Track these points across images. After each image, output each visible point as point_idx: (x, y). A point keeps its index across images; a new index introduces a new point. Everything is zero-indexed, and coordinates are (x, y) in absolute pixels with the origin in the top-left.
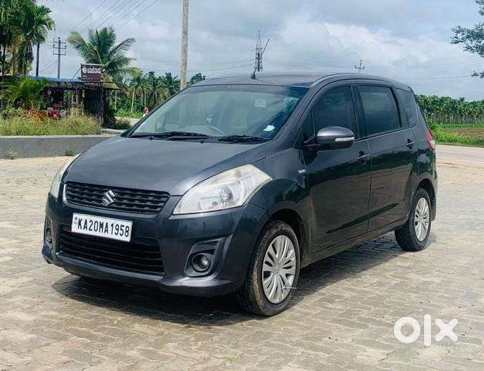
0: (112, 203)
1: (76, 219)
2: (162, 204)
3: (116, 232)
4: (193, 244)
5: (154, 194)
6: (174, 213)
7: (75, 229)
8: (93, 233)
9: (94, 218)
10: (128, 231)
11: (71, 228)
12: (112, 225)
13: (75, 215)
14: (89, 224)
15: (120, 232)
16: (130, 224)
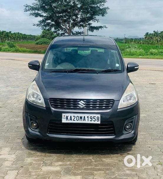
0: (85, 107)
1: (64, 116)
2: (111, 105)
3: (91, 120)
4: (126, 120)
5: (106, 101)
6: (118, 108)
7: (64, 121)
8: (76, 122)
9: (76, 115)
10: (98, 119)
11: (61, 120)
12: (88, 117)
13: (63, 115)
14: (73, 118)
15: (93, 119)
16: (99, 116)
